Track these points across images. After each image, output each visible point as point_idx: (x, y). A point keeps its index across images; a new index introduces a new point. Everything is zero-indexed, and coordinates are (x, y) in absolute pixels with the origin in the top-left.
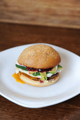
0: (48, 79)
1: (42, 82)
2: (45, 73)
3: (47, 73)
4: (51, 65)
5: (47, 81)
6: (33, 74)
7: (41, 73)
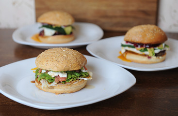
0: (156, 55)
1: (149, 57)
2: (152, 49)
3: (155, 49)
4: (159, 40)
5: (155, 57)
6: (141, 51)
7: (148, 49)
